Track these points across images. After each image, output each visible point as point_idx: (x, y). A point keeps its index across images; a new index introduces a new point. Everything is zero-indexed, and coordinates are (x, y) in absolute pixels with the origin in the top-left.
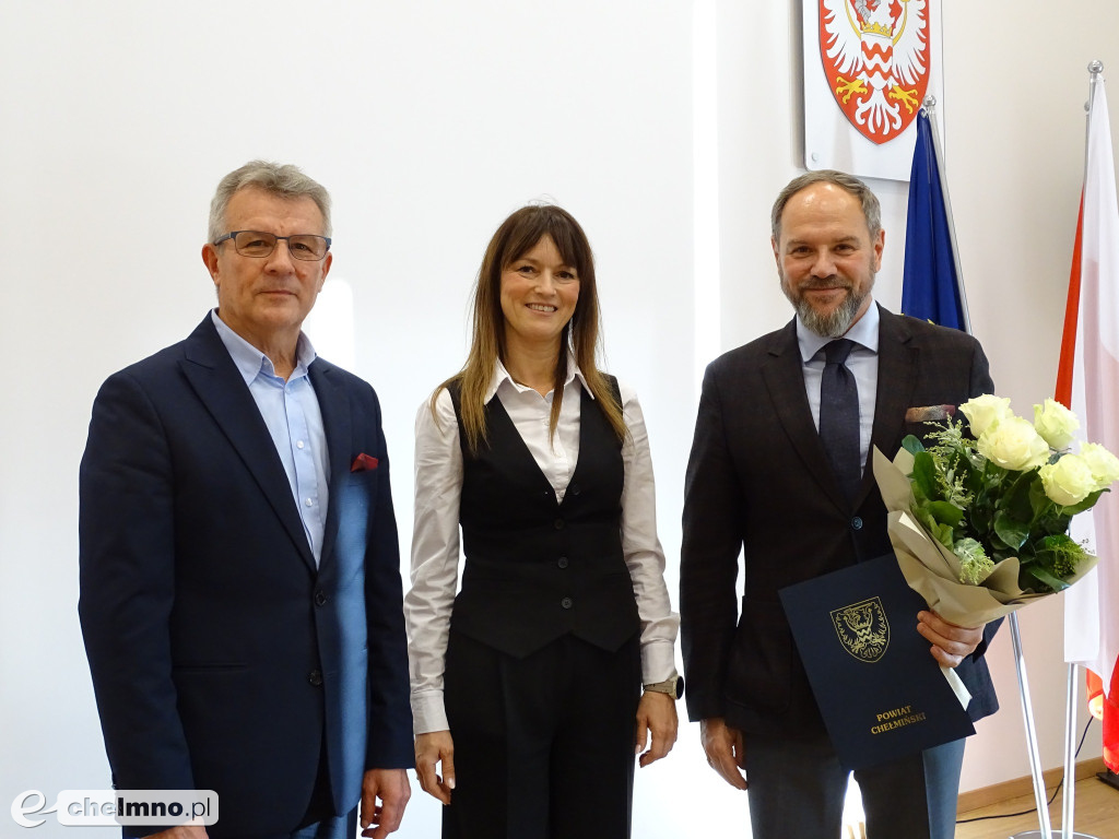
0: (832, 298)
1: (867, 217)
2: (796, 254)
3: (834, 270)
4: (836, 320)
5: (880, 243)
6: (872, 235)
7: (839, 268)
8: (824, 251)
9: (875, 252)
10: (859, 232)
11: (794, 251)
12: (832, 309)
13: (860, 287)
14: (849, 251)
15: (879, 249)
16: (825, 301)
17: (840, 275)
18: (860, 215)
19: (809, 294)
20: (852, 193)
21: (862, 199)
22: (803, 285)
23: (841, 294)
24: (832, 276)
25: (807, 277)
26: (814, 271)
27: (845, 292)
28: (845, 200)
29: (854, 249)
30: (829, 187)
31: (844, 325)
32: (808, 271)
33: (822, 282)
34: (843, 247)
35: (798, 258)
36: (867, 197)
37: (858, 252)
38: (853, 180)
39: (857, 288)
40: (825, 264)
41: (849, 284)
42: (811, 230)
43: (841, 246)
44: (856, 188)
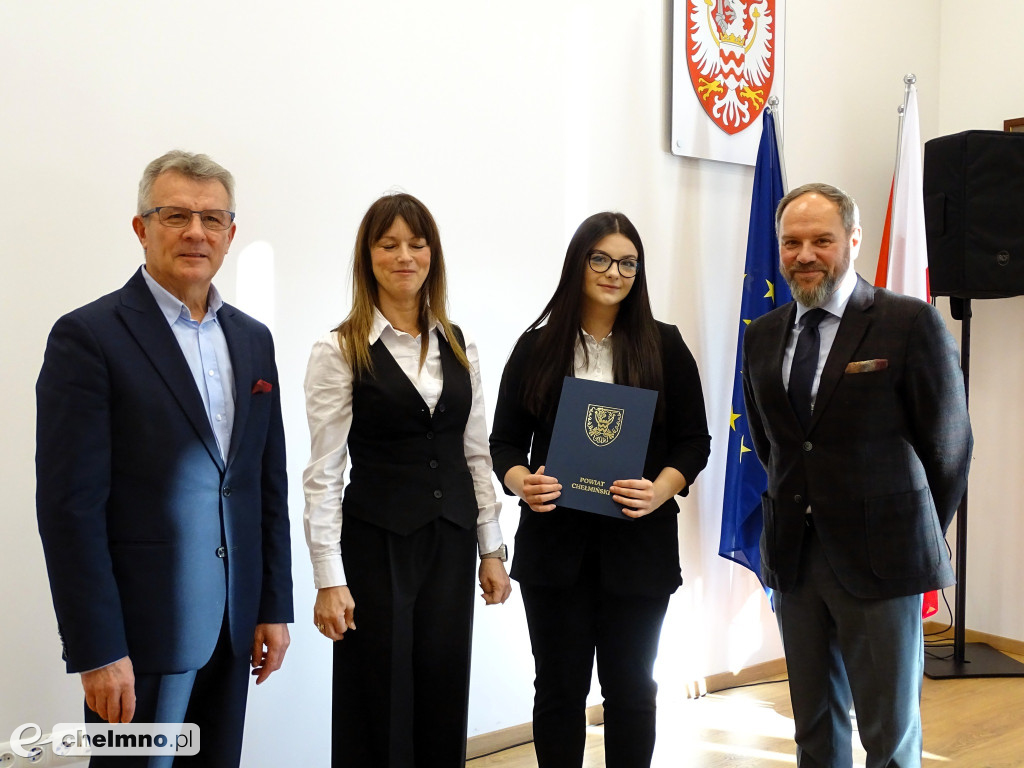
0: (813, 278)
1: (843, 218)
2: (790, 245)
3: (814, 258)
4: (815, 295)
6: (848, 232)
7: (818, 256)
8: (807, 244)
9: (852, 245)
10: (836, 230)
11: (787, 243)
12: (812, 287)
13: (835, 271)
14: (827, 244)
15: (855, 242)
16: (808, 281)
17: (819, 261)
18: (838, 218)
19: (797, 275)
20: (832, 201)
21: (840, 205)
22: (793, 268)
23: (820, 276)
24: (812, 263)
25: (795, 263)
26: (799, 258)
27: (822, 274)
28: (828, 206)
29: (830, 242)
30: (814, 196)
31: (821, 298)
32: (795, 258)
33: (806, 266)
34: (823, 241)
35: (789, 249)
36: (844, 203)
37: (833, 245)
38: (835, 191)
39: (832, 271)
40: (807, 253)
41: (825, 268)
42: (797, 228)
43: (821, 240)
44: (838, 199)
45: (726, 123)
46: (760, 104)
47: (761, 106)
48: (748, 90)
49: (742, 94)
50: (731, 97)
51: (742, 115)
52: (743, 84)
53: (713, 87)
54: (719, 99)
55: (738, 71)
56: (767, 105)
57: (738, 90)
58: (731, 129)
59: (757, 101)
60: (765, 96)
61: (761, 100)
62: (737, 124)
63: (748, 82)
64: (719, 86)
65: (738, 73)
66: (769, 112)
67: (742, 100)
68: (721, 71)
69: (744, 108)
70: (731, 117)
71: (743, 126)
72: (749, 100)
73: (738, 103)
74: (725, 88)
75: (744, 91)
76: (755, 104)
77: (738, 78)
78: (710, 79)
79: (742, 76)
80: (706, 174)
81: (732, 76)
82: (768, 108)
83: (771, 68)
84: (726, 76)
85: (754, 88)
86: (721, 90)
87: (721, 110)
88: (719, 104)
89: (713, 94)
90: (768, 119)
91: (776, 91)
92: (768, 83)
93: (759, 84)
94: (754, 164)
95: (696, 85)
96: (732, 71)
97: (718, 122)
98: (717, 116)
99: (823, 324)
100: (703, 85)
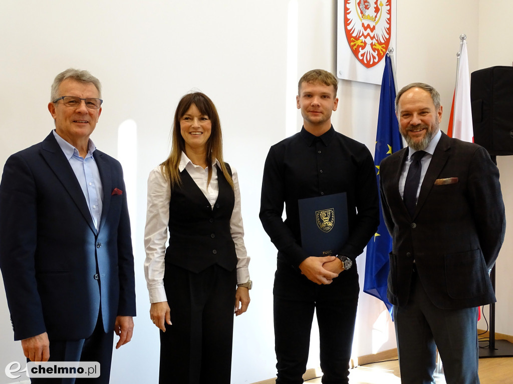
0: (420, 135)
1: (433, 100)
2: (405, 117)
3: (420, 122)
5: (441, 111)
6: (436, 107)
7: (422, 121)
8: (415, 114)
9: (438, 115)
10: (430, 106)
11: (403, 115)
12: (420, 139)
13: (432, 128)
14: (426, 114)
15: (440, 114)
16: (417, 136)
17: (422, 123)
18: (431, 100)
19: (410, 133)
20: (427, 91)
21: (431, 93)
22: (407, 129)
24: (419, 125)
25: (409, 125)
26: (411, 123)
27: (425, 131)
28: (425, 94)
29: (428, 113)
30: (417, 89)
32: (409, 123)
33: (414, 127)
34: (424, 113)
36: (433, 92)
37: (430, 114)
38: (427, 86)
39: (430, 128)
40: (416, 120)
41: (427, 127)
42: (409, 106)
43: (422, 112)
44: (430, 90)
45: (366, 62)
46: (383, 52)
47: (384, 53)
48: (377, 45)
49: (374, 46)
50: (368, 48)
51: (374, 58)
52: (374, 41)
53: (359, 43)
54: (362, 49)
55: (372, 35)
56: (387, 52)
57: (372, 45)
58: (368, 65)
59: (382, 50)
60: (386, 48)
61: (384, 50)
62: (371, 63)
63: (377, 40)
64: (362, 42)
65: (372, 36)
66: (388, 56)
67: (374, 50)
68: (363, 34)
69: (375, 54)
70: (368, 59)
71: (375, 64)
72: (378, 50)
73: (372, 51)
74: (365, 43)
75: (375, 45)
76: (381, 52)
77: (372, 38)
78: (357, 38)
79: (374, 37)
80: (355, 89)
81: (368, 37)
82: (388, 53)
83: (389, 34)
84: (365, 37)
85: (380, 44)
86: (363, 44)
87: (363, 55)
88: (362, 52)
89: (359, 46)
90: (388, 59)
91: (392, 45)
92: (388, 41)
93: (383, 42)
94: (381, 84)
95: (349, 41)
96: (368, 34)
97: (362, 61)
98: (361, 58)
99: (423, 159)
100: (354, 41)
